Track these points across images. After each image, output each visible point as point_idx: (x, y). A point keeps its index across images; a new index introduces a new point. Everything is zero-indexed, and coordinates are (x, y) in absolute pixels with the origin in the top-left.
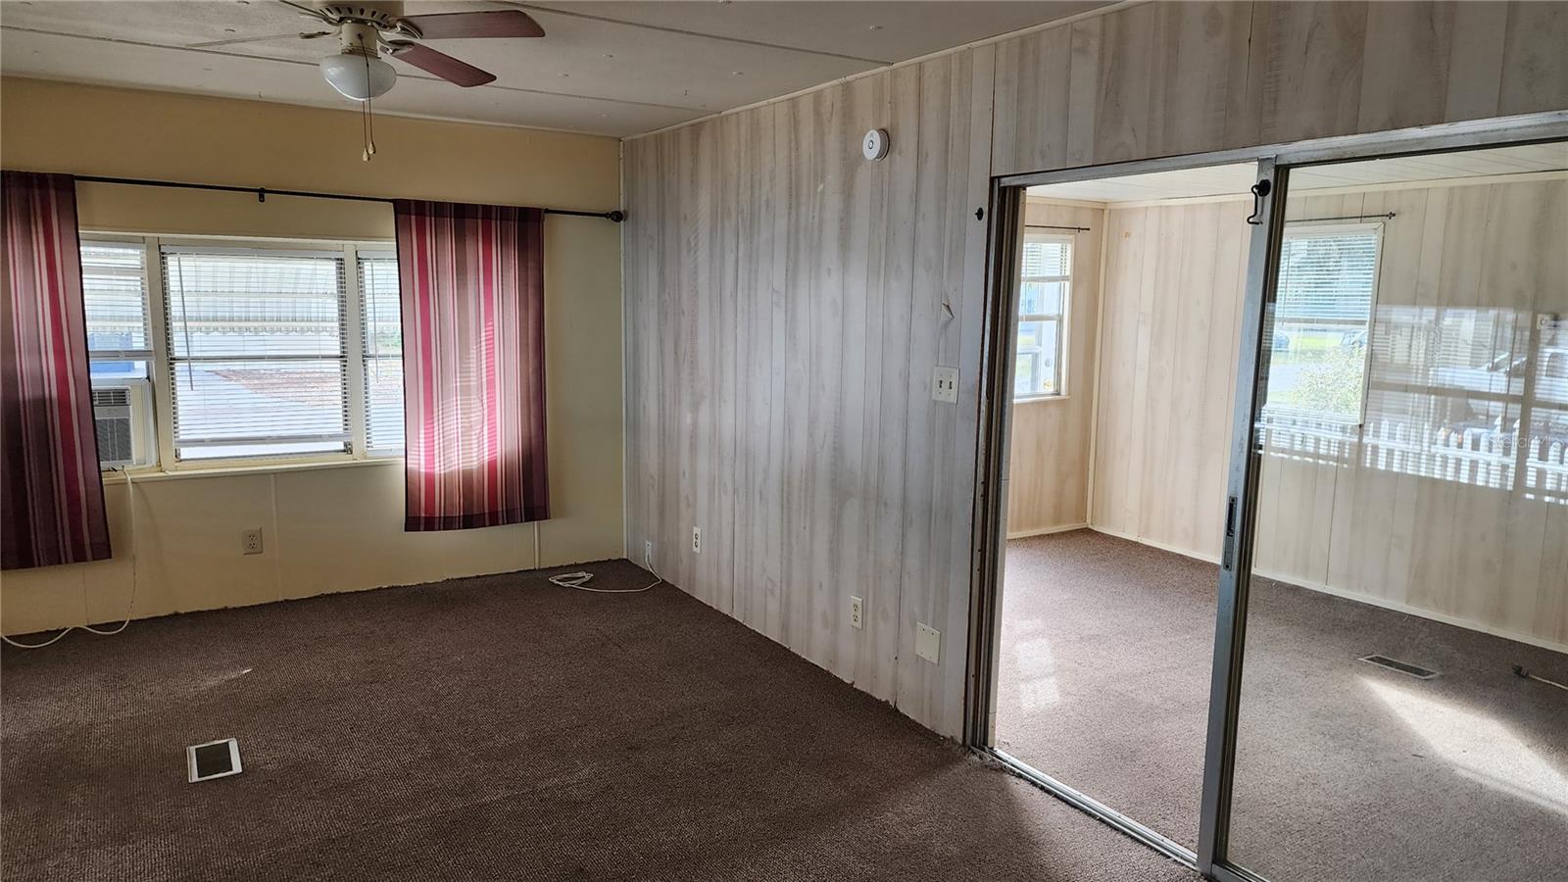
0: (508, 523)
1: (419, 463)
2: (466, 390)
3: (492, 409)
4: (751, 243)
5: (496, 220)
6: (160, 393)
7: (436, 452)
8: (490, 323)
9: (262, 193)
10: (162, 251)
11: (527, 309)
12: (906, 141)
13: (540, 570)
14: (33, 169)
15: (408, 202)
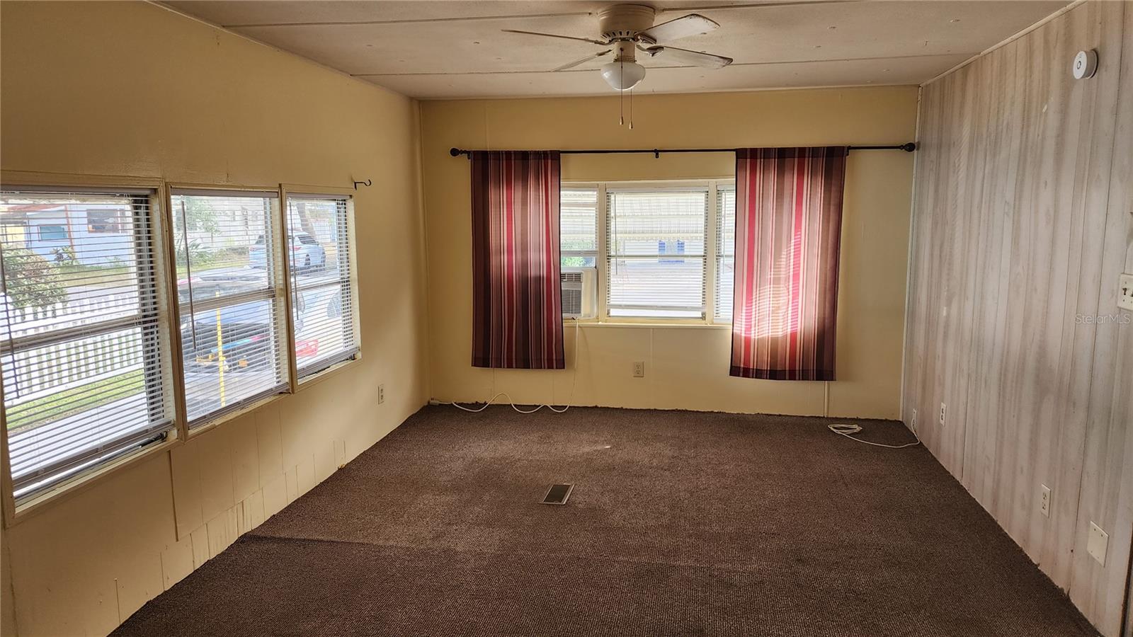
0: (803, 380)
1: (740, 329)
2: (777, 281)
3: (795, 295)
4: (994, 162)
5: (809, 157)
6: (601, 278)
7: (753, 323)
8: (799, 233)
9: (657, 152)
10: (607, 191)
11: (828, 222)
12: (1111, 59)
13: (827, 418)
14: (548, 149)
15: (745, 150)
